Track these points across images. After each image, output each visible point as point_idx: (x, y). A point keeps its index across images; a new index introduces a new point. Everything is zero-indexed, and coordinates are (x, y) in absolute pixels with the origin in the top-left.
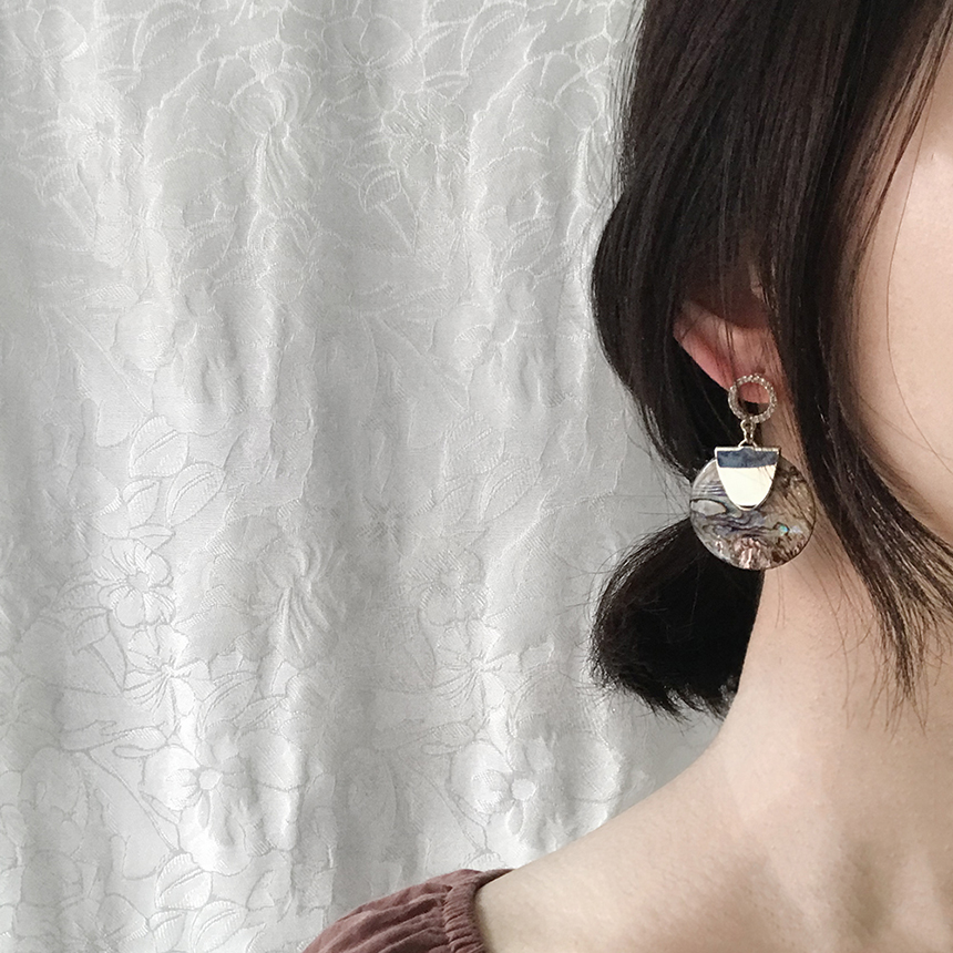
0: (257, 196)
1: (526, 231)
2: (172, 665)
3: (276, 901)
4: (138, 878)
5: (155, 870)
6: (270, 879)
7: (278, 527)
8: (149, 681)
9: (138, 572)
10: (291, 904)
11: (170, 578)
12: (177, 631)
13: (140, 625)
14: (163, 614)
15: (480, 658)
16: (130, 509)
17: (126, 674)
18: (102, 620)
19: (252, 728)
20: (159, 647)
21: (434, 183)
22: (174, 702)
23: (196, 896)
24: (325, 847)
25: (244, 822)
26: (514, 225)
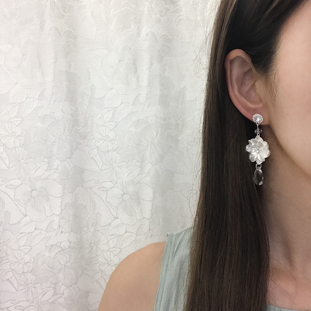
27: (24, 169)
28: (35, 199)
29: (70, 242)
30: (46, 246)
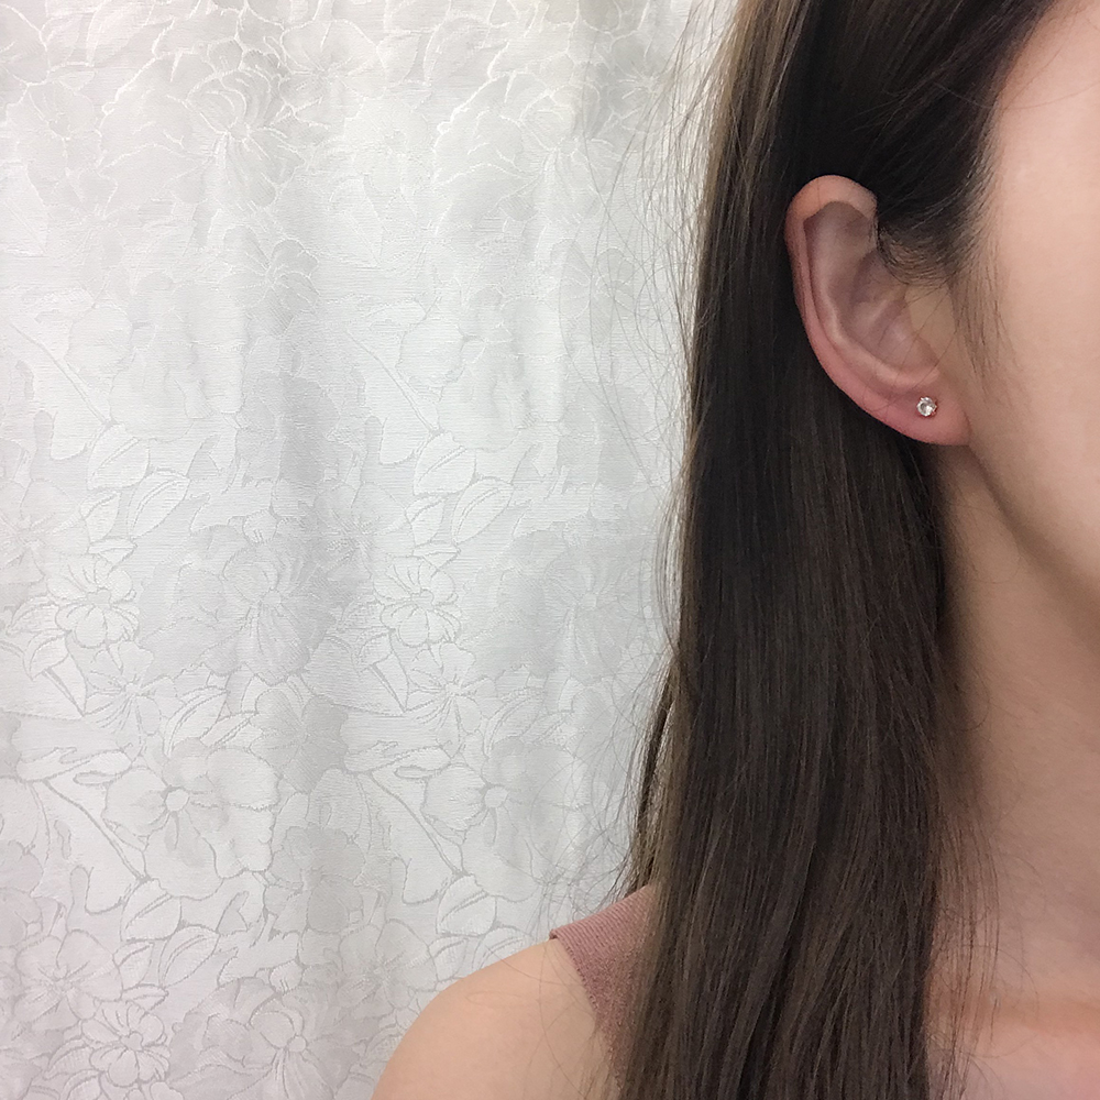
27: (138, 716)
28: (177, 822)
29: (304, 967)
30: (218, 983)
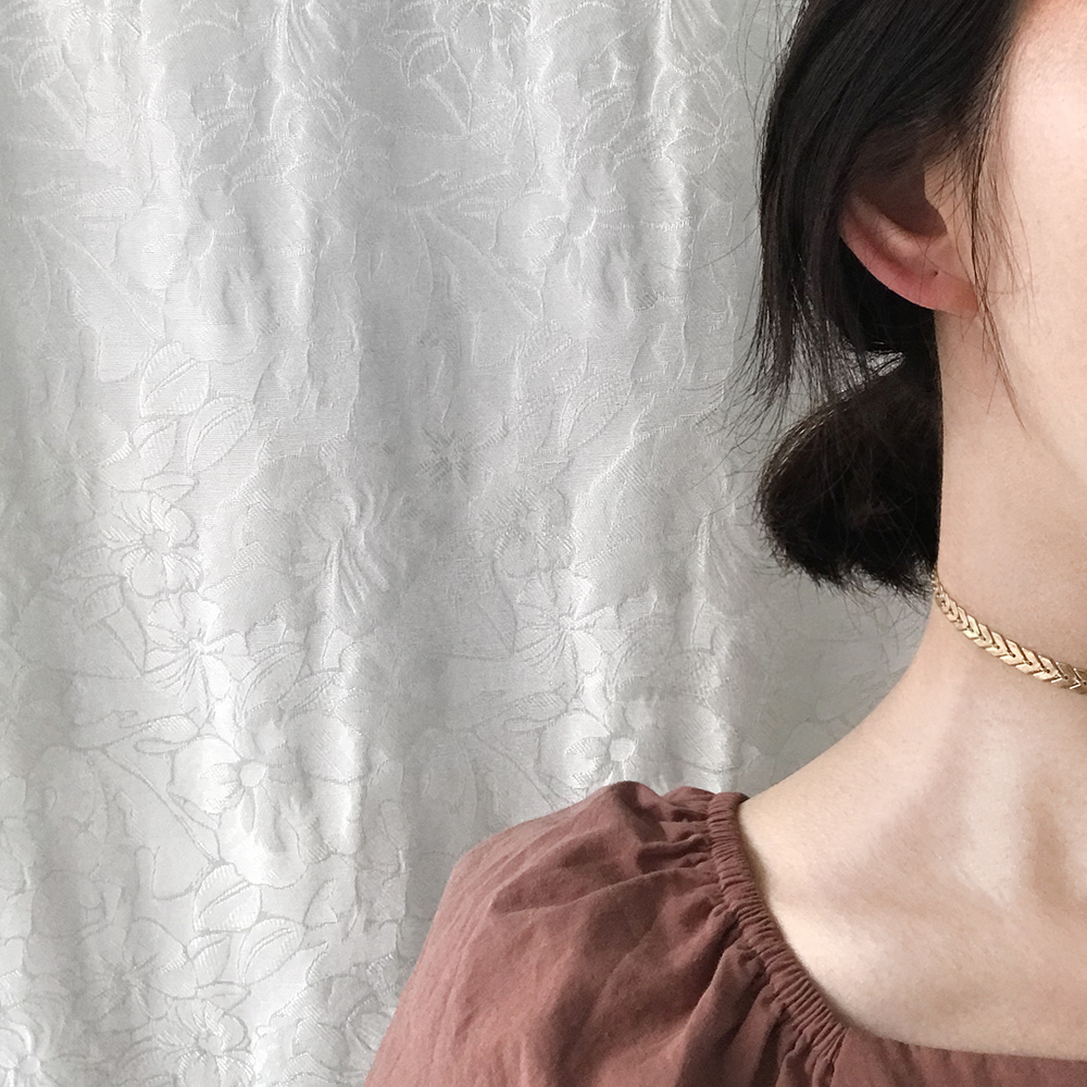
0: (279, 74)
1: (602, 101)
2: (201, 640)
3: (340, 916)
4: (172, 897)
5: (191, 887)
6: (331, 891)
7: (321, 468)
8: (174, 661)
9: (155, 531)
10: (358, 918)
11: (194, 536)
12: (205, 599)
13: (160, 594)
14: (187, 579)
15: (570, 615)
16: (143, 456)
17: (146, 653)
18: (114, 590)
19: (300, 711)
20: (185, 619)
21: (489, 49)
22: (206, 684)
23: (243, 915)
24: (395, 849)
25: (296, 823)
26: (588, 95)
